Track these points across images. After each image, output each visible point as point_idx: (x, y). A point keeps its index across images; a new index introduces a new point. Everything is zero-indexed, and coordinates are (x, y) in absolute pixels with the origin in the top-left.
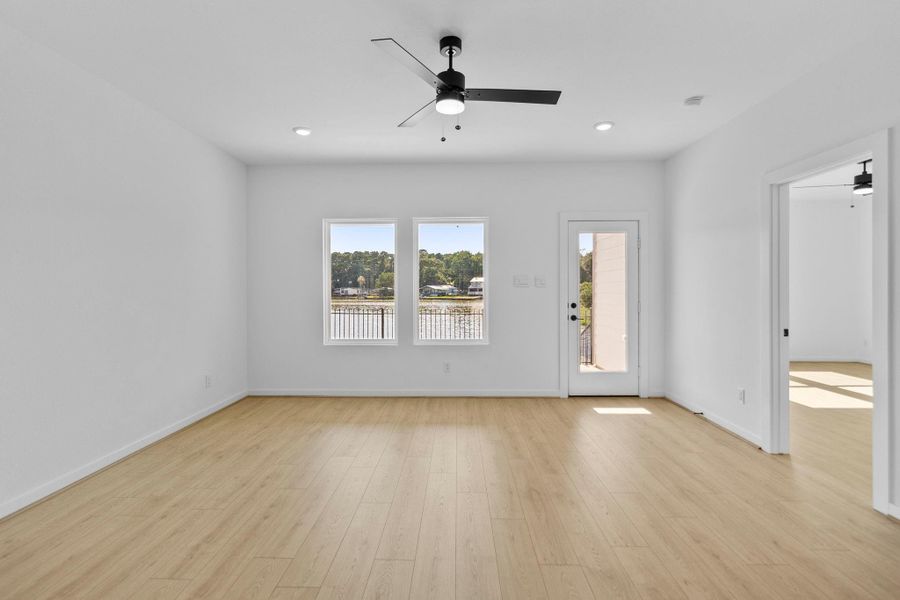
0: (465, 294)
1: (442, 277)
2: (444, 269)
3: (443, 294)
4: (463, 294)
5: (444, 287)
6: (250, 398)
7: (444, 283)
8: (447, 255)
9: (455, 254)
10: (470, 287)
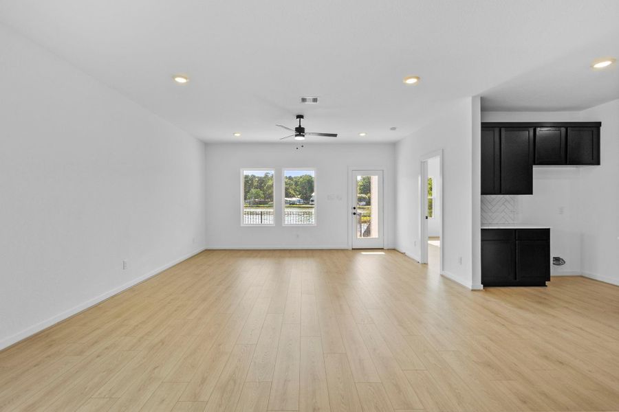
0: (308, 203)
1: (292, 192)
2: (294, 187)
3: (293, 204)
4: (306, 204)
5: (294, 199)
6: (207, 250)
7: (294, 196)
8: (295, 178)
9: (301, 177)
10: (311, 199)
